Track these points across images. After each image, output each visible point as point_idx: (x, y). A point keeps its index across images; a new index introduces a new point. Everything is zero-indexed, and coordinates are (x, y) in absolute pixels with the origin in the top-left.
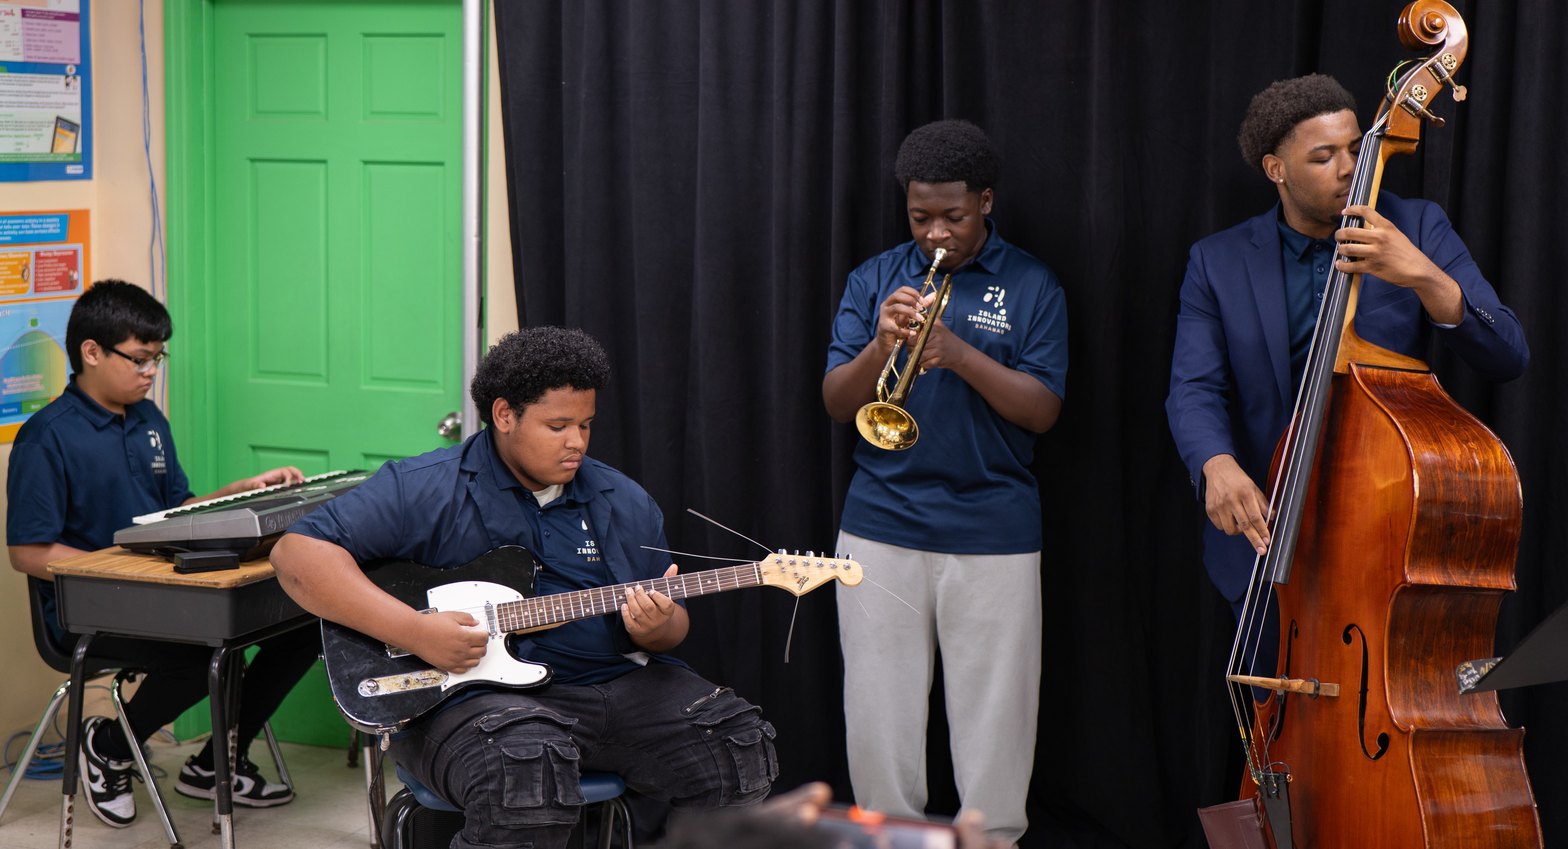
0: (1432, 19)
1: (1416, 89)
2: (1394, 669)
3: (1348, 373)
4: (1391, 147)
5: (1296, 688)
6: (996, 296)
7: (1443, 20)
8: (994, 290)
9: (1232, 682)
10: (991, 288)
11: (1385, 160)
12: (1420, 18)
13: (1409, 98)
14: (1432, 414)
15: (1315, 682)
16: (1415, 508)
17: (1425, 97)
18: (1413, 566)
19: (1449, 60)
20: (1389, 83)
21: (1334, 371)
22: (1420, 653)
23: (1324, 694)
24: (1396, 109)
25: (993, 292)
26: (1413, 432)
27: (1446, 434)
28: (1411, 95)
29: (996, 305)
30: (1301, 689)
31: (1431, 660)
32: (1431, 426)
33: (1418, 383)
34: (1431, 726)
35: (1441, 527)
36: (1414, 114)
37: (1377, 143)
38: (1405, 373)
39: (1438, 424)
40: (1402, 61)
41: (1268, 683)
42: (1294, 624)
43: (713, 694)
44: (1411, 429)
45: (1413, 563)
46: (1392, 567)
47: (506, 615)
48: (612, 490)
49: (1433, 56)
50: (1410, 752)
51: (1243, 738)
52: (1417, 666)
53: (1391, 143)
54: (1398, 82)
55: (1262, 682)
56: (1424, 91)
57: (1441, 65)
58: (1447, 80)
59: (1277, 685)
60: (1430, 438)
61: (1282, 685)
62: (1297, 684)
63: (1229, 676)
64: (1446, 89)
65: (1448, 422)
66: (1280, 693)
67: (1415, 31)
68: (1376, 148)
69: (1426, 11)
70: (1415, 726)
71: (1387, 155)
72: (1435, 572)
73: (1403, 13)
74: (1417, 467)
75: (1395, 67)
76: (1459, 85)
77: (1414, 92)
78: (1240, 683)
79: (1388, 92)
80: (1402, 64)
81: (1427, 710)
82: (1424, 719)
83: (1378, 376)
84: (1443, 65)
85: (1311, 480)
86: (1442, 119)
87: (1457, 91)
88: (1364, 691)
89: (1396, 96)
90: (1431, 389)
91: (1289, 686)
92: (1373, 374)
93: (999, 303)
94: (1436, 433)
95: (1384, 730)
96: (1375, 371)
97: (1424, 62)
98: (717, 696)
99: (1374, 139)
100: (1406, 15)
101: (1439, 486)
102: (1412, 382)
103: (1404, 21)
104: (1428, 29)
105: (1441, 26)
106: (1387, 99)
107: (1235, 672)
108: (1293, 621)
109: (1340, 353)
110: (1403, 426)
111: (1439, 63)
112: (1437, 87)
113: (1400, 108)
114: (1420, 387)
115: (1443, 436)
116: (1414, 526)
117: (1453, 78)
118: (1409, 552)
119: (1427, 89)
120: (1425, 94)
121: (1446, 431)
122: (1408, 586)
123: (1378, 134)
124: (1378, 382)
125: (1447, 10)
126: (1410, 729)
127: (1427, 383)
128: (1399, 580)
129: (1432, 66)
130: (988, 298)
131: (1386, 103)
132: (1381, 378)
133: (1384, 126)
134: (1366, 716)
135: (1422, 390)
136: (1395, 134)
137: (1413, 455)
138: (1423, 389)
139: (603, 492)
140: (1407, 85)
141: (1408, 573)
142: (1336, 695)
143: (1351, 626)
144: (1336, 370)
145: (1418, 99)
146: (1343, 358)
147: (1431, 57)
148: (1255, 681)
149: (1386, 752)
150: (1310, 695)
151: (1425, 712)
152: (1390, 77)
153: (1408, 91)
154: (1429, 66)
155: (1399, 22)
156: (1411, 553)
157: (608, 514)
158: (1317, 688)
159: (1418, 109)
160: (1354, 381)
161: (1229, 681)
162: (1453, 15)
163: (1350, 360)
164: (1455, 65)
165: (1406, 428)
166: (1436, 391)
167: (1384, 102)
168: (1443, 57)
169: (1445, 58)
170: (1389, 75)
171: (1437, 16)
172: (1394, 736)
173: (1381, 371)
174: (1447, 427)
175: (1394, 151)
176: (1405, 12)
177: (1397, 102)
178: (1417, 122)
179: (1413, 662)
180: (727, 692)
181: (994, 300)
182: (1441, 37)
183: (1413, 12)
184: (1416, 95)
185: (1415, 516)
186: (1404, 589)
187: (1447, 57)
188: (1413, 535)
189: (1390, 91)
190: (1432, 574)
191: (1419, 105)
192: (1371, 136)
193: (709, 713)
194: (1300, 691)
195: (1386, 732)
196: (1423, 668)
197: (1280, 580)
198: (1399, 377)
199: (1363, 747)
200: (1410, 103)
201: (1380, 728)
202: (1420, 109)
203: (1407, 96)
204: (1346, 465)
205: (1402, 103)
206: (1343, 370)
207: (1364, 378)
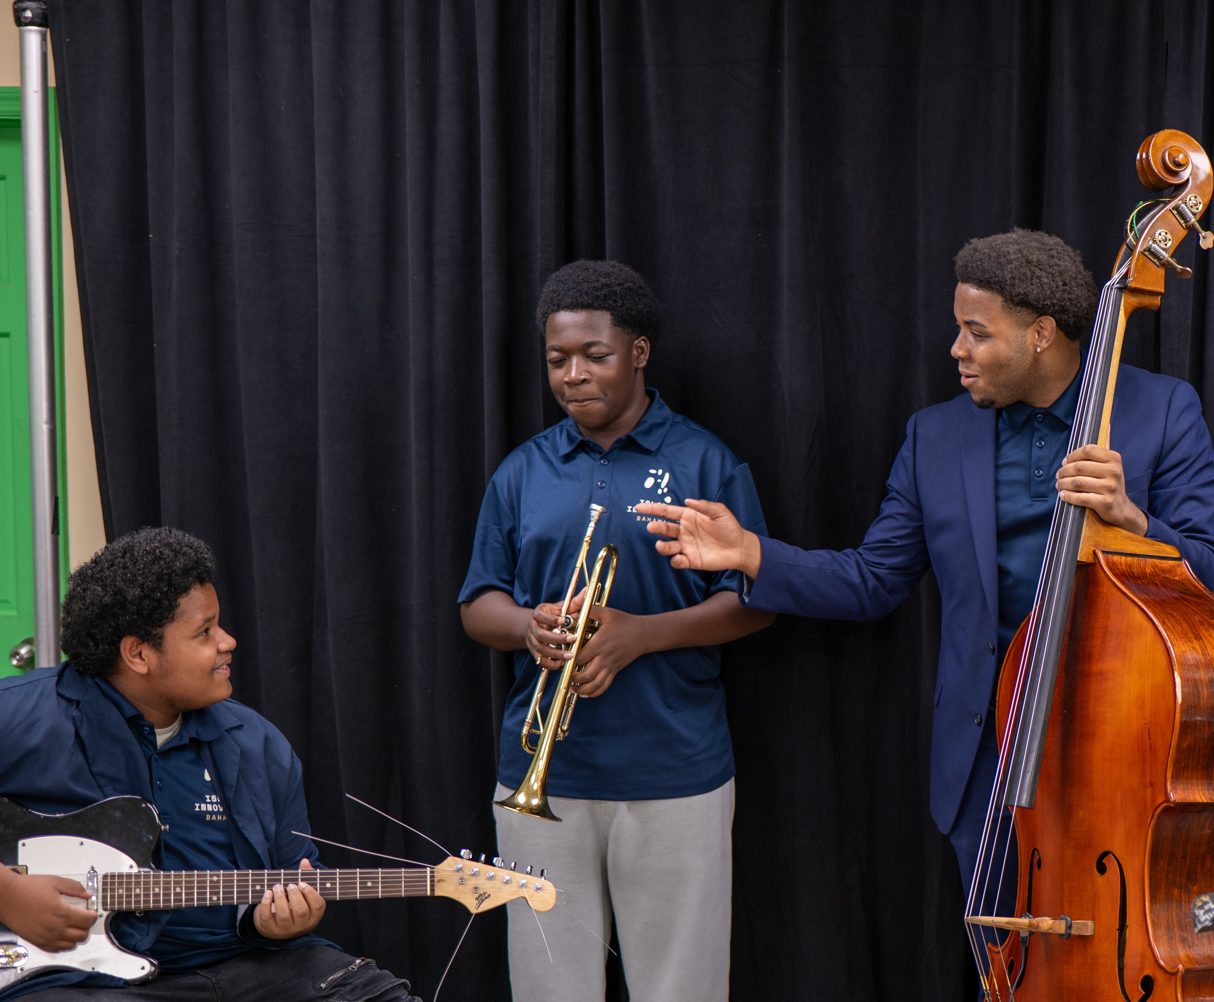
0: (1175, 155)
1: (1160, 234)
2: (1156, 901)
3: (1093, 562)
4: (1135, 301)
5: (1046, 928)
6: (659, 481)
7: (1186, 156)
8: (657, 473)
9: (972, 924)
10: (653, 471)
11: (1128, 316)
12: (1161, 153)
13: (1153, 245)
14: (1189, 607)
15: (1066, 920)
16: (1178, 716)
17: (1169, 244)
18: (1176, 782)
19: (1195, 202)
20: (1129, 227)
21: (1078, 559)
22: (1184, 882)
23: (1077, 933)
24: (1138, 257)
25: (655, 476)
26: (1171, 628)
27: (1207, 630)
28: (1154, 242)
29: (660, 492)
30: (1051, 929)
31: (1195, 888)
32: (1190, 621)
33: (1170, 571)
34: (1199, 965)
35: (1206, 736)
36: (1158, 263)
37: (1118, 296)
38: (1155, 560)
39: (1197, 618)
40: (1142, 202)
41: (1014, 924)
42: (1036, 852)
43: (353, 966)
44: (1169, 625)
45: (1176, 777)
46: (1152, 784)
47: (112, 890)
48: (240, 727)
49: (1176, 196)
50: (1179, 995)
51: (984, 988)
52: (1181, 896)
53: (1133, 296)
54: (1138, 226)
55: (1008, 923)
56: (1169, 236)
57: (1186, 207)
58: (1193, 225)
59: (1025, 925)
60: (1191, 635)
61: (1030, 925)
62: (1046, 923)
63: (969, 918)
64: (1192, 235)
65: (1207, 616)
66: (1024, 934)
67: (1157, 168)
68: (1117, 302)
69: (1169, 144)
70: (1183, 965)
71: (1129, 310)
72: (1200, 788)
73: (1141, 146)
74: (1178, 668)
75: (1134, 209)
76: (1206, 230)
77: (1158, 238)
78: (982, 926)
79: (1127, 237)
80: (1142, 205)
81: (1193, 946)
82: (1191, 957)
83: (1126, 564)
84: (1188, 208)
85: (1056, 685)
86: (1189, 269)
87: (1204, 238)
88: (1122, 927)
89: (1137, 243)
90: (1184, 578)
91: (1038, 927)
92: (1121, 563)
93: (663, 489)
94: (1196, 629)
95: (1147, 972)
96: (1123, 558)
97: (1166, 204)
98: (358, 968)
99: (1114, 292)
100: (1145, 149)
101: (1203, 689)
102: (1163, 570)
103: (1144, 156)
104: (1171, 165)
105: (1185, 162)
106: (1127, 245)
107: (975, 913)
108: (1035, 849)
109: (1084, 539)
110: (1160, 622)
111: (1183, 205)
112: (1183, 233)
113: (1142, 256)
114: (1172, 576)
115: (1204, 633)
116: (1177, 736)
117: (1198, 221)
118: (1172, 766)
119: (1172, 235)
120: (1170, 240)
121: (1207, 626)
122: (1172, 805)
123: (1118, 286)
124: (1127, 571)
125: (1189, 144)
126: (1178, 970)
127: (1179, 571)
128: (1161, 799)
129: (1177, 208)
130: (649, 483)
131: (1126, 250)
132: (1130, 566)
133: (1126, 276)
134: (1125, 956)
135: (1174, 580)
136: (1139, 286)
137: (1174, 656)
138: (1176, 578)
139: (229, 731)
140: (1150, 229)
141: (1171, 790)
142: (1090, 934)
143: (1105, 854)
144: (1080, 558)
145: (1162, 246)
146: (1088, 544)
147: (1174, 198)
148: (1000, 922)
149: (1151, 997)
150: (1061, 935)
151: (1192, 949)
152: (1130, 221)
153: (1151, 237)
154: (1173, 208)
155: (1138, 157)
156: (1173, 767)
157: (237, 758)
158: (1069, 927)
159: (1162, 258)
160: (1101, 570)
161: (968, 923)
162: (1196, 150)
163: (1095, 546)
164: (1201, 207)
165: (1163, 624)
166: (1189, 580)
167: (1124, 248)
168: (1188, 198)
169: (1190, 200)
170: (1128, 218)
171: (1180, 152)
172: (1160, 978)
173: (1129, 559)
174: (1208, 621)
175: (1137, 305)
176: (1144, 145)
177: (1138, 249)
178: (1162, 272)
179: (1176, 892)
180: (369, 963)
181: (657, 486)
182: (1186, 174)
183: (1154, 146)
184: (1160, 241)
185: (1177, 725)
186: (1167, 810)
187: (1192, 199)
188: (1175, 747)
189: (1131, 236)
190: (1197, 791)
191: (1164, 253)
192: (1112, 288)
193: (349, 988)
194: (1051, 931)
195: (1150, 974)
196: (1187, 898)
197: (1024, 803)
198: (1149, 565)
199: (1124, 992)
200: (1153, 250)
201: (1142, 969)
202: (1164, 257)
203: (1151, 242)
204: (1096, 667)
205: (1144, 250)
206: (1088, 559)
207: (1112, 567)
